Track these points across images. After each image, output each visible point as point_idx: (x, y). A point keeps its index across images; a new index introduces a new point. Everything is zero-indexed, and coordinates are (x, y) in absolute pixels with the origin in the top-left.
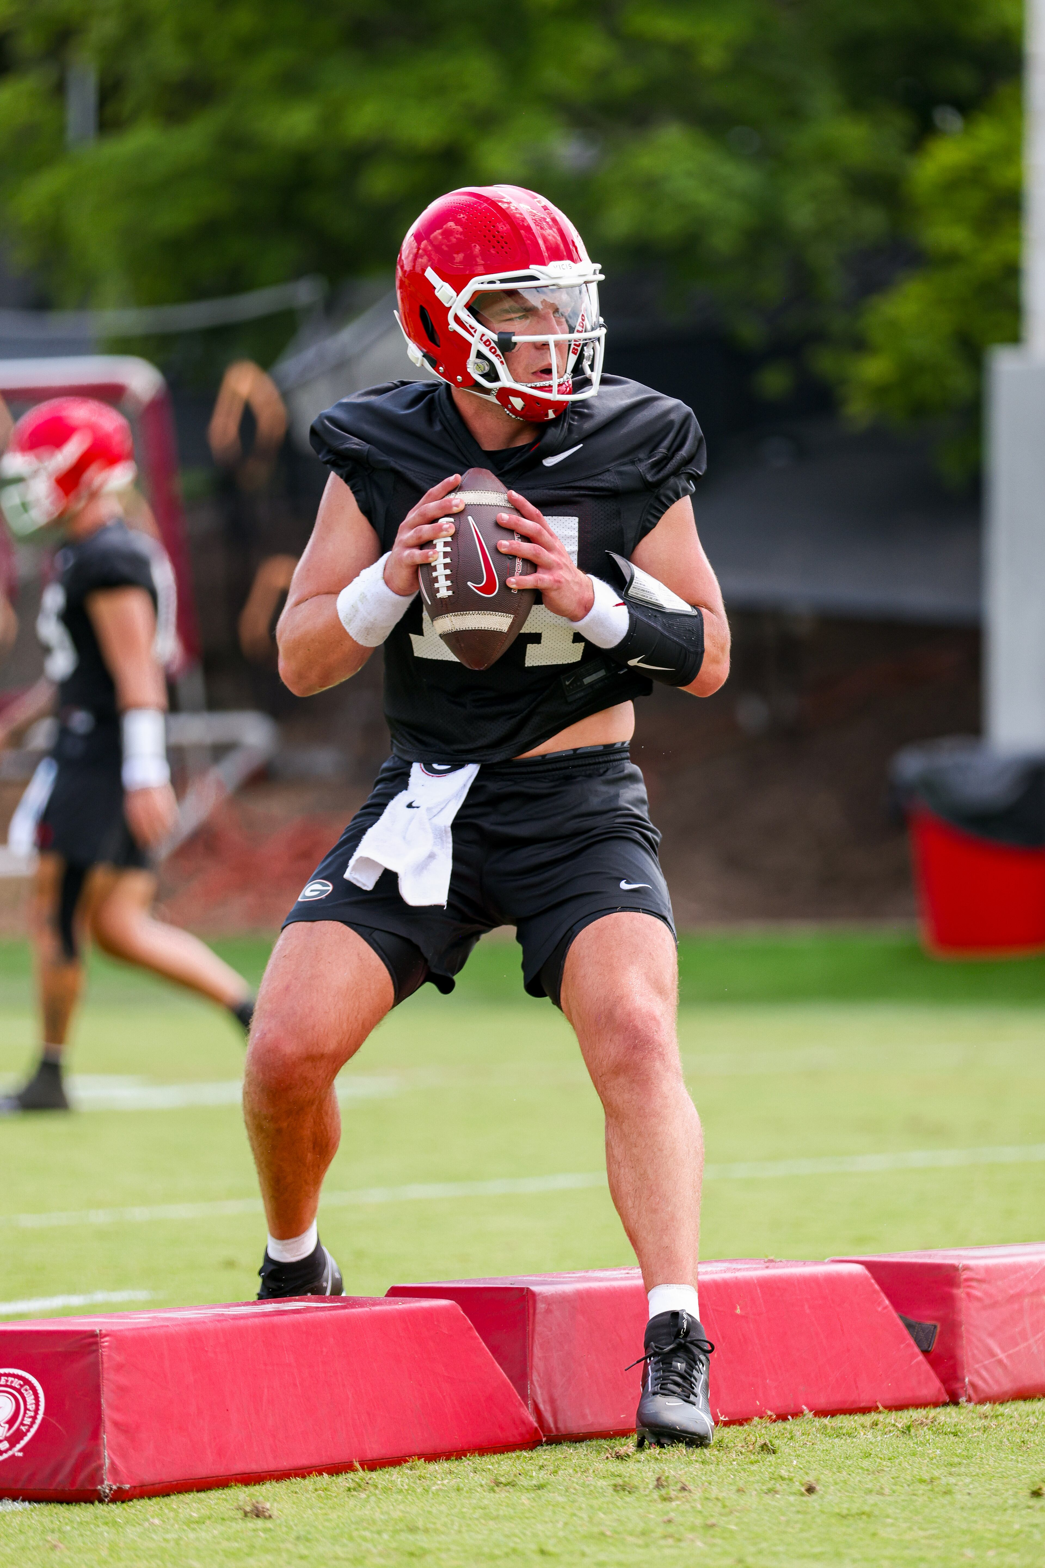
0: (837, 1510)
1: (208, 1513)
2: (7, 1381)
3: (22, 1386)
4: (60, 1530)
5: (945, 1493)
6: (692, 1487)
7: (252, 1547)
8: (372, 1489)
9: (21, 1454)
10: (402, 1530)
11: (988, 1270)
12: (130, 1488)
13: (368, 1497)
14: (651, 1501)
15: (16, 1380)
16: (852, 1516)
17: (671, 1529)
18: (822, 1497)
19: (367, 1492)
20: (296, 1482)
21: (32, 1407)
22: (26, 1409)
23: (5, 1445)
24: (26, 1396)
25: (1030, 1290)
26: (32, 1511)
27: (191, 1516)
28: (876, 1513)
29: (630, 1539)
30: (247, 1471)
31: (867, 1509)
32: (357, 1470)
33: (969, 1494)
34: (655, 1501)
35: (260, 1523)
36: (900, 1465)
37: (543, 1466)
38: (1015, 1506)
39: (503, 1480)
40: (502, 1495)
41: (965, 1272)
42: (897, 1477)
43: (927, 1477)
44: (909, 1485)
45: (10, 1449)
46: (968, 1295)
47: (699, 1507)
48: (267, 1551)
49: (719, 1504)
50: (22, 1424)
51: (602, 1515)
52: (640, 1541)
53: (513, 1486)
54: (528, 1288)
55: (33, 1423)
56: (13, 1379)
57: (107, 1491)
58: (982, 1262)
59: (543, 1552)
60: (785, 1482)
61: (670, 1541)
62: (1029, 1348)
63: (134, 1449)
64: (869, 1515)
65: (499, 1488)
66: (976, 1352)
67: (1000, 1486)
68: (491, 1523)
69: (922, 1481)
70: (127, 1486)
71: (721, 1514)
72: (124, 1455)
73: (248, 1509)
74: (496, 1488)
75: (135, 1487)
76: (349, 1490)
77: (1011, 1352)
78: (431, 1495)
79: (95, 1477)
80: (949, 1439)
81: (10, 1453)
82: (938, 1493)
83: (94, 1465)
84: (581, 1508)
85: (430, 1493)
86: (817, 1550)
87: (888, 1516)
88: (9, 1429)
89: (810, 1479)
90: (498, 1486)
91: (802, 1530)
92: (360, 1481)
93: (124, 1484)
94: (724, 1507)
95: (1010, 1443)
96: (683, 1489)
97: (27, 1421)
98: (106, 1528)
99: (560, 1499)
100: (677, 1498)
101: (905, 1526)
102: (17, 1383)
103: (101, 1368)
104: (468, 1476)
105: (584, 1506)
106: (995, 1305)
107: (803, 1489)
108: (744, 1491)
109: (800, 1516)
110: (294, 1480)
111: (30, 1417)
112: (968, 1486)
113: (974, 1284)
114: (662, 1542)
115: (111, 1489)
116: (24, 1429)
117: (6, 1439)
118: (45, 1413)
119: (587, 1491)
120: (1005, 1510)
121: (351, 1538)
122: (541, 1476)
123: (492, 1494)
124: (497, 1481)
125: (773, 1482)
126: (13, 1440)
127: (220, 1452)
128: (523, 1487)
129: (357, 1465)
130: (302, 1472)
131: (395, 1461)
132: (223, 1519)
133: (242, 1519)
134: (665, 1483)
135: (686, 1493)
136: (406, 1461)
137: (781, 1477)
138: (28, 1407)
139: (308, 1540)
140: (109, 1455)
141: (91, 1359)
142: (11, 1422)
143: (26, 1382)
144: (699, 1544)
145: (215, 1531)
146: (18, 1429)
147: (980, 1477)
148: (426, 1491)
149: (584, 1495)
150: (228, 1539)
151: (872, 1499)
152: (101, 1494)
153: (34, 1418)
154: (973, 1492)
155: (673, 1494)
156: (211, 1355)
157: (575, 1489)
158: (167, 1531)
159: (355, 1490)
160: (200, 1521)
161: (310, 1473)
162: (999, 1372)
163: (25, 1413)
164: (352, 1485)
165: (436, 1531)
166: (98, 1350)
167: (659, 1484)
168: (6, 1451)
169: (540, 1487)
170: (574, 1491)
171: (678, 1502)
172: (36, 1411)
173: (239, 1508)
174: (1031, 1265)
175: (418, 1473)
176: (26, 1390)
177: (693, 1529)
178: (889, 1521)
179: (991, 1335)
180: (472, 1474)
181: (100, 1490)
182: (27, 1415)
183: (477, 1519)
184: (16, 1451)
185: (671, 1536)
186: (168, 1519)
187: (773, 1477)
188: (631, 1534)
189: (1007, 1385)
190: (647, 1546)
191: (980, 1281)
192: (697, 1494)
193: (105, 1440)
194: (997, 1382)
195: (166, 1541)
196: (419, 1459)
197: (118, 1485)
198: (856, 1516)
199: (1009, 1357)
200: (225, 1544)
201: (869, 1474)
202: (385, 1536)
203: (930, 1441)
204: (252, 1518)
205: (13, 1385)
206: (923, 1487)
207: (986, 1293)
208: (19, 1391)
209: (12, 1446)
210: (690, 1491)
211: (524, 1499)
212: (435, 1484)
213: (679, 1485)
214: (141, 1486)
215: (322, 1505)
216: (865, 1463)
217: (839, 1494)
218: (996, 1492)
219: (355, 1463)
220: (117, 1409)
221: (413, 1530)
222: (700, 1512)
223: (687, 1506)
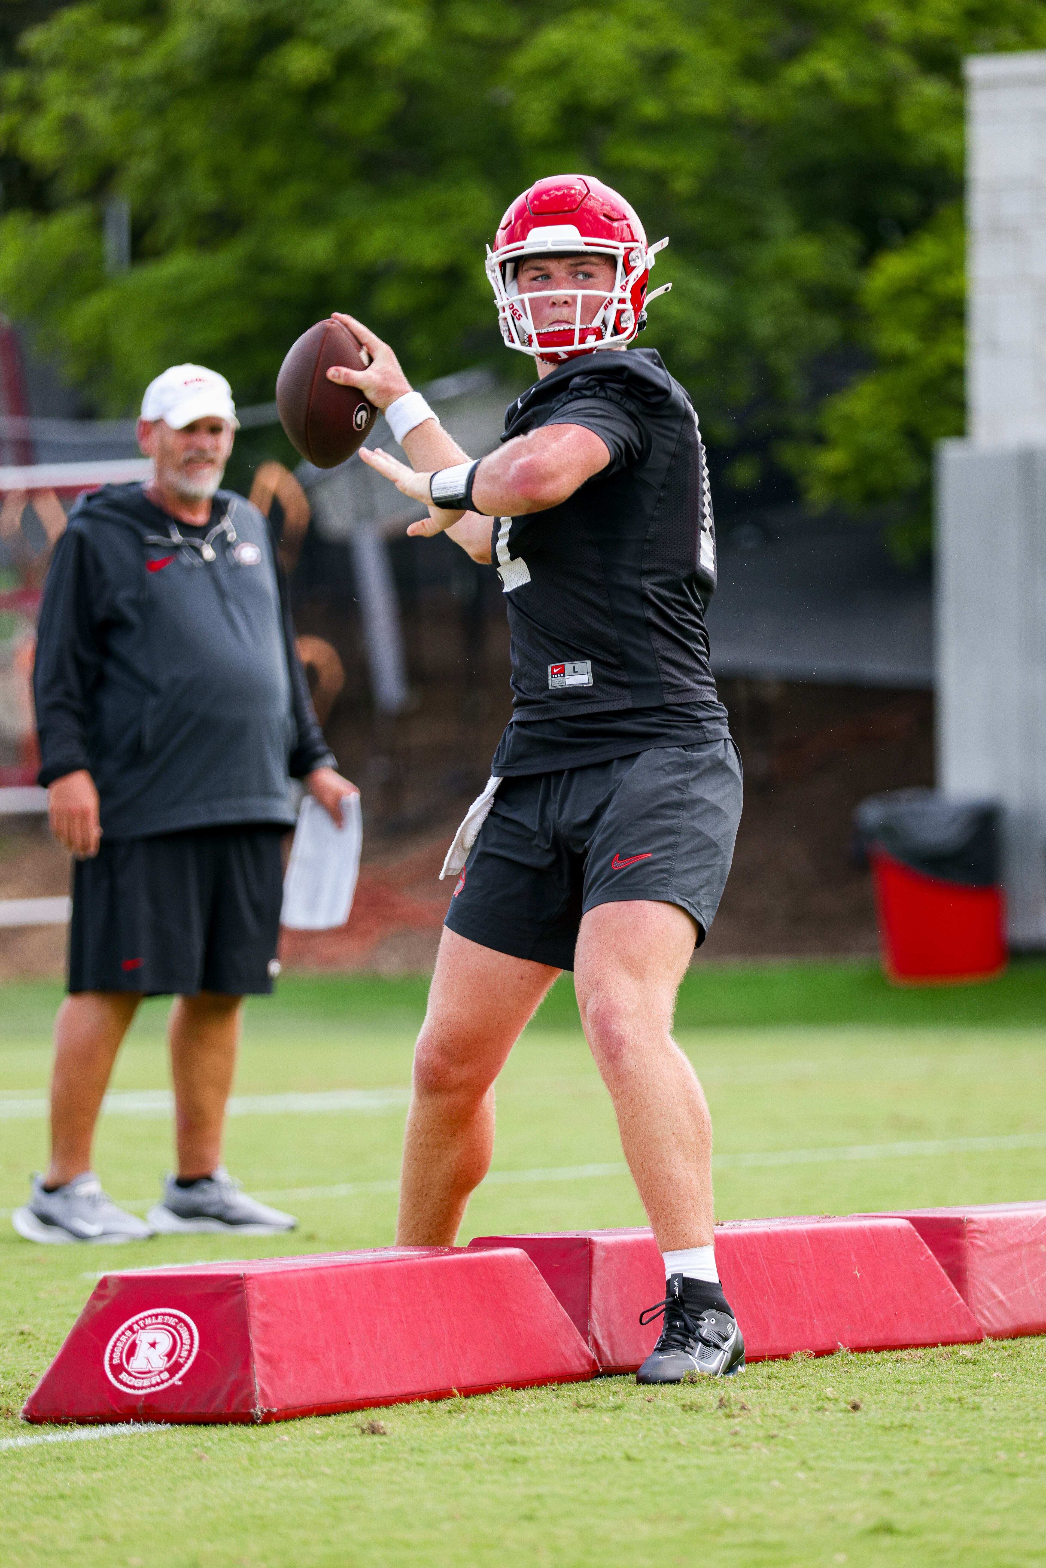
0: (881, 1423)
1: (329, 1431)
2: (163, 1319)
3: (177, 1324)
4: (202, 1445)
5: (974, 1409)
6: (750, 1407)
7: (373, 1456)
8: (470, 1411)
9: (180, 1383)
10: (502, 1443)
11: (990, 1222)
12: (277, 1411)
13: (468, 1417)
14: (716, 1418)
15: (172, 1318)
16: (896, 1428)
17: (738, 1439)
18: (866, 1414)
19: (466, 1414)
20: (402, 1407)
21: (188, 1342)
22: (182, 1344)
23: (166, 1375)
24: (181, 1332)
25: (1028, 1240)
26: (175, 1431)
27: (315, 1433)
28: (916, 1425)
29: (703, 1448)
30: (369, 1396)
31: (907, 1421)
32: (454, 1396)
33: (995, 1409)
34: (720, 1418)
35: (376, 1439)
36: (930, 1388)
37: (616, 1392)
38: (1037, 1419)
39: (583, 1402)
40: (584, 1414)
41: (969, 1224)
42: (929, 1397)
43: (955, 1397)
44: (940, 1404)
45: (171, 1378)
46: (972, 1244)
47: (759, 1422)
48: (387, 1460)
49: (777, 1420)
50: (180, 1356)
51: (675, 1429)
52: (713, 1449)
53: (593, 1407)
54: (589, 1239)
55: (189, 1355)
56: (169, 1317)
57: (259, 1413)
58: (984, 1216)
59: (629, 1458)
60: (831, 1402)
61: (739, 1449)
62: (1027, 1291)
63: (278, 1378)
64: (910, 1427)
65: (582, 1410)
66: (979, 1294)
67: (1021, 1403)
68: (580, 1438)
69: (951, 1400)
70: (275, 1410)
71: (780, 1428)
72: (271, 1383)
73: (365, 1427)
74: (578, 1409)
75: (281, 1410)
76: (450, 1412)
77: (1011, 1294)
78: (522, 1416)
79: (249, 1401)
80: (969, 1367)
81: (171, 1382)
82: (967, 1409)
83: (246, 1391)
84: (655, 1424)
85: (521, 1414)
86: (869, 1454)
87: (926, 1428)
88: (169, 1360)
89: (855, 1398)
90: (579, 1408)
91: (852, 1440)
92: (459, 1404)
93: (273, 1407)
94: (782, 1421)
95: (1023, 1370)
96: (744, 1408)
97: (184, 1354)
98: (243, 1444)
99: (636, 1417)
100: (739, 1416)
101: (942, 1435)
102: (172, 1321)
103: (247, 1306)
104: (551, 1401)
105: (658, 1422)
106: (996, 1253)
107: (849, 1407)
108: (797, 1410)
109: (850, 1429)
110: (400, 1405)
111: (186, 1350)
112: (992, 1403)
113: (977, 1235)
114: (732, 1450)
115: (262, 1412)
116: (181, 1361)
117: (168, 1370)
118: (200, 1347)
119: (659, 1411)
120: (1028, 1422)
121: (459, 1450)
122: (618, 1400)
123: (576, 1414)
124: (579, 1403)
125: (821, 1402)
126: (173, 1370)
127: (347, 1381)
128: (602, 1408)
129: (455, 1391)
130: (407, 1398)
131: (487, 1389)
132: (343, 1436)
133: (360, 1435)
134: (726, 1403)
135: (746, 1411)
136: (496, 1390)
137: (827, 1398)
138: (184, 1341)
139: (421, 1451)
140: (259, 1383)
141: (237, 1298)
142: (170, 1355)
143: (181, 1320)
144: (764, 1450)
145: (338, 1445)
146: (176, 1362)
147: (1001, 1396)
148: (518, 1412)
149: (657, 1414)
150: (351, 1451)
151: (913, 1414)
152: (253, 1416)
153: (190, 1351)
154: (998, 1408)
155: (735, 1412)
156: (333, 1295)
157: (648, 1409)
158: (295, 1446)
159: (455, 1411)
160: (324, 1438)
161: (413, 1399)
162: (998, 1312)
163: (182, 1347)
164: (452, 1408)
165: (532, 1443)
166: (243, 1291)
167: (722, 1404)
168: (167, 1381)
169: (617, 1408)
170: (647, 1411)
171: (740, 1419)
172: (192, 1345)
173: (357, 1426)
174: (1029, 1219)
175: (507, 1399)
176: (181, 1327)
177: (757, 1439)
178: (928, 1431)
179: (993, 1279)
180: (554, 1400)
181: (253, 1412)
182: (183, 1349)
183: (567, 1434)
184: (176, 1380)
185: (739, 1445)
186: (295, 1436)
187: (821, 1398)
188: (704, 1443)
189: (1007, 1323)
190: (719, 1453)
191: (981, 1232)
192: (756, 1413)
193: (255, 1369)
194: (997, 1320)
195: (298, 1453)
196: (507, 1387)
197: (268, 1408)
198: (899, 1428)
199: (1010, 1298)
200: (349, 1455)
201: (904, 1396)
202: (488, 1447)
203: (953, 1369)
204: (369, 1434)
205: (169, 1322)
206: (952, 1406)
207: (988, 1243)
208: (175, 1328)
209: (172, 1375)
210: (749, 1410)
211: (606, 1418)
212: (523, 1407)
213: (739, 1406)
214: (286, 1409)
215: (428, 1425)
216: (900, 1387)
217: (880, 1411)
218: (1018, 1408)
219: (453, 1389)
220: (263, 1343)
221: (512, 1442)
222: (761, 1426)
223: (749, 1422)
